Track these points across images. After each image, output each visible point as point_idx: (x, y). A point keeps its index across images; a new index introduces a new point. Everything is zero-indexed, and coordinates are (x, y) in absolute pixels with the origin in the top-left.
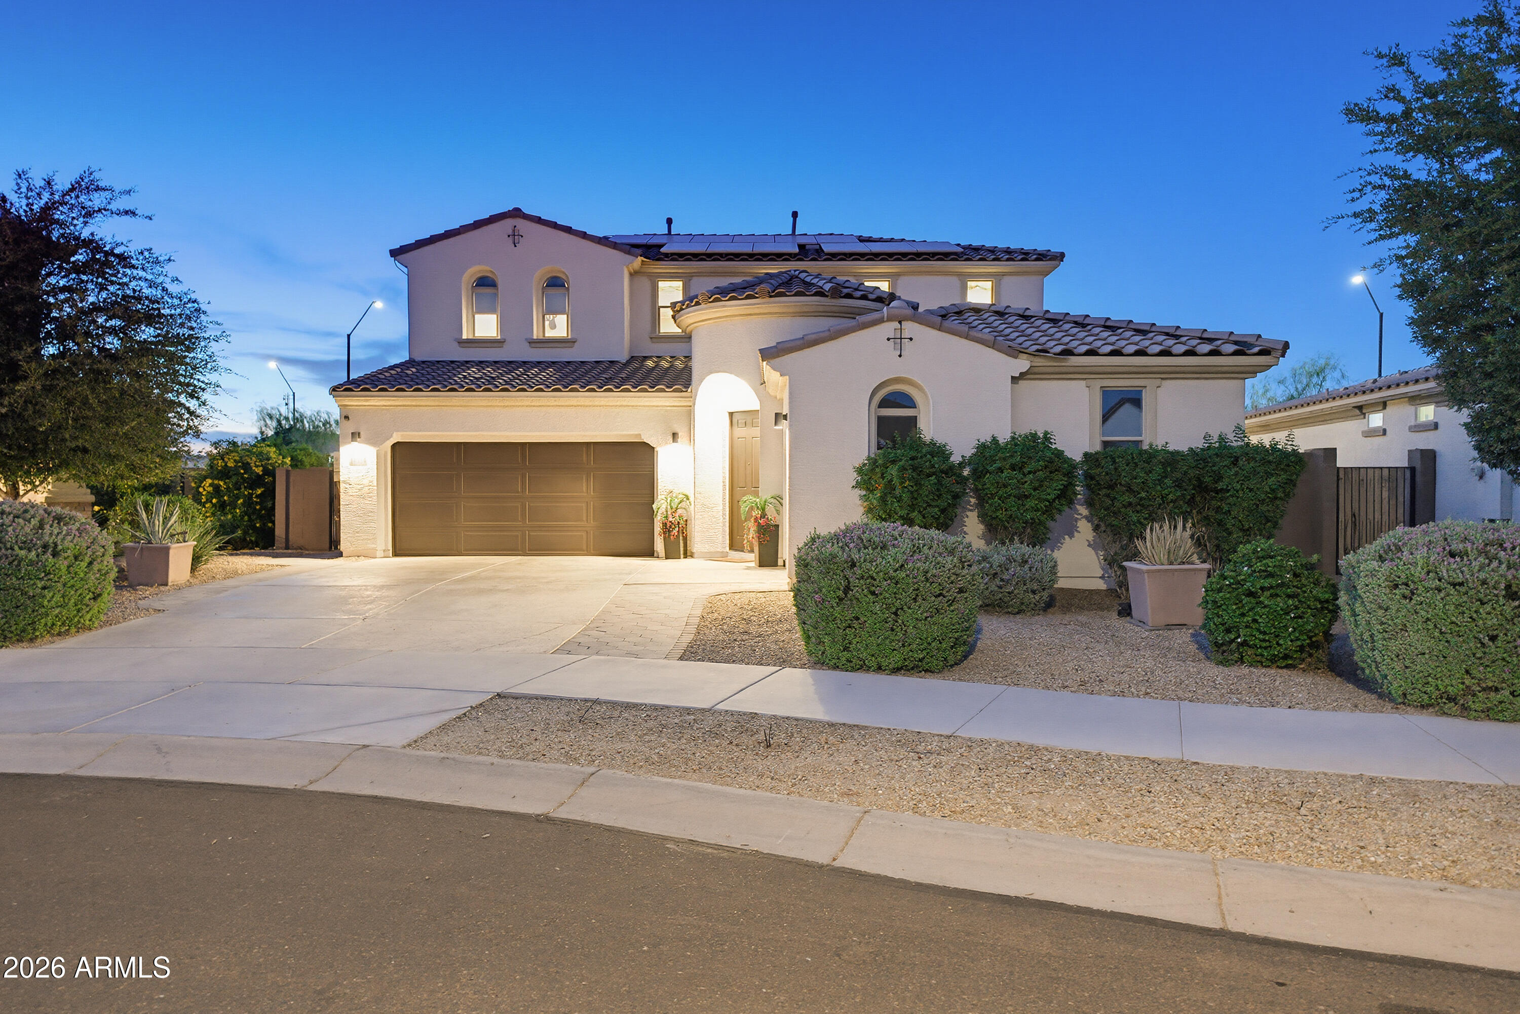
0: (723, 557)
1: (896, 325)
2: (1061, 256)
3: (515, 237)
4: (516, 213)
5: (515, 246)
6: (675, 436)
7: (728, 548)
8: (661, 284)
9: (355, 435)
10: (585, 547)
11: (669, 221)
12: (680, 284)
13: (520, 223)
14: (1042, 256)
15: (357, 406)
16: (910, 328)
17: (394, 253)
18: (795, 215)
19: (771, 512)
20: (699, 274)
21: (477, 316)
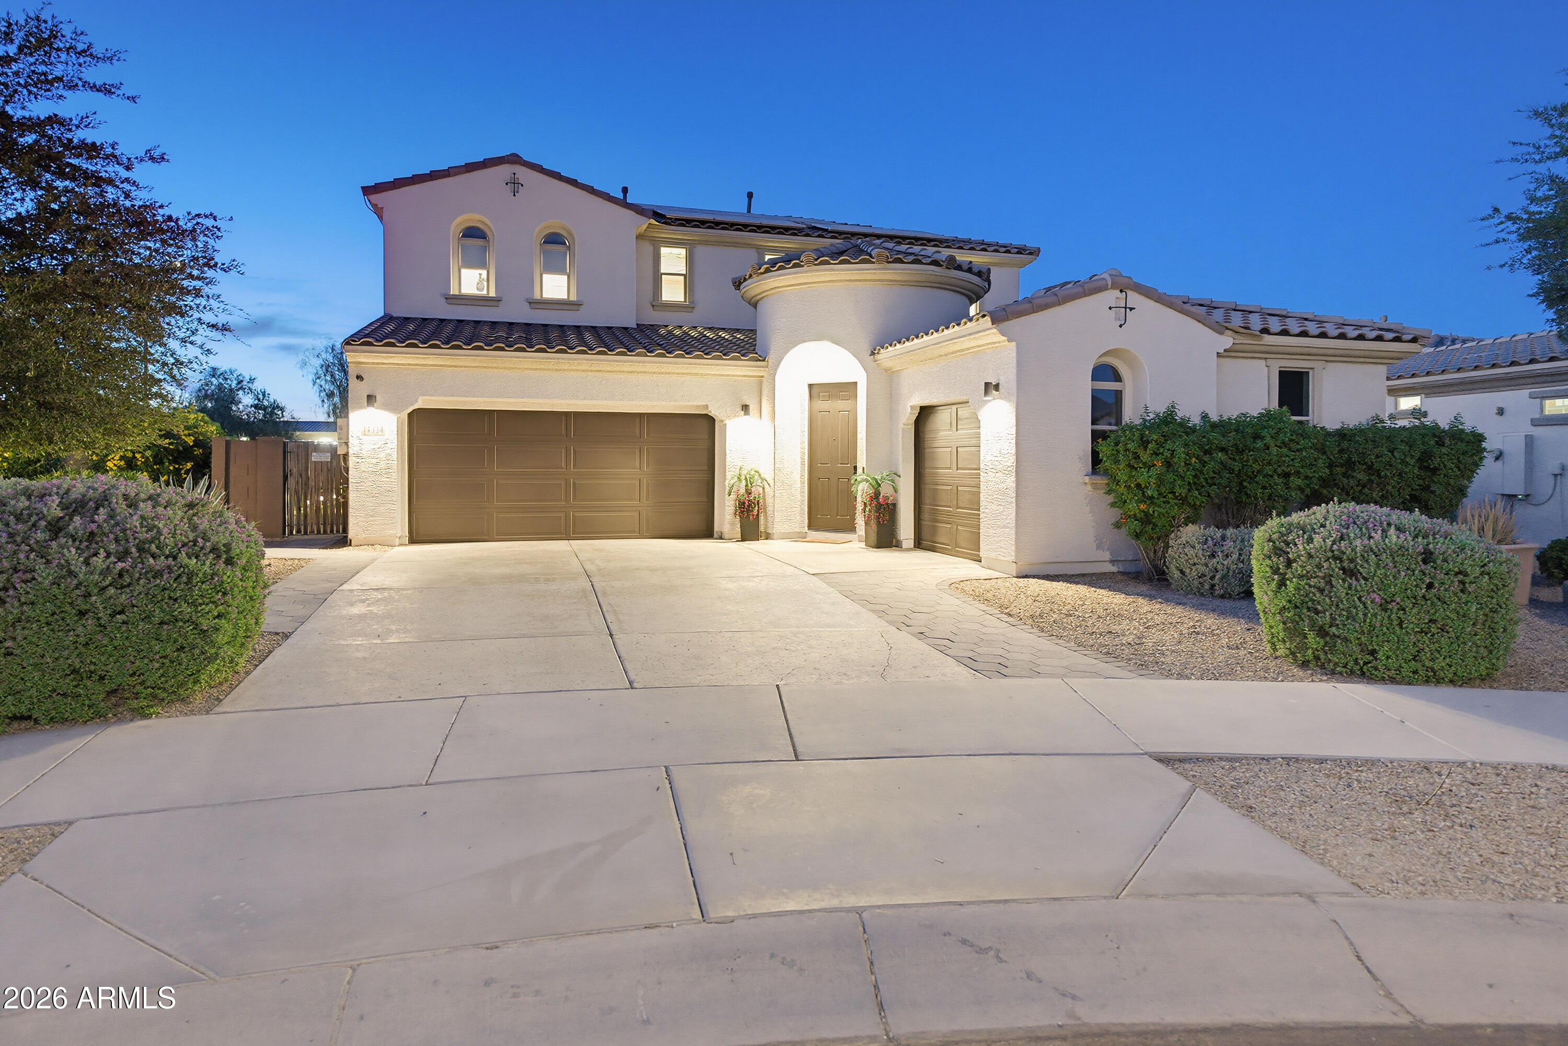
0: (801, 537)
1: (1117, 293)
2: (1034, 252)
3: (515, 184)
4: (514, 159)
5: (514, 195)
6: (745, 408)
7: (807, 528)
8: (664, 251)
9: (371, 399)
10: (637, 530)
11: (625, 190)
12: (683, 252)
13: (521, 171)
14: (1021, 251)
15: (373, 363)
16: (1134, 298)
17: (367, 191)
18: (750, 195)
19: (885, 490)
20: (701, 243)
21: (463, 271)
